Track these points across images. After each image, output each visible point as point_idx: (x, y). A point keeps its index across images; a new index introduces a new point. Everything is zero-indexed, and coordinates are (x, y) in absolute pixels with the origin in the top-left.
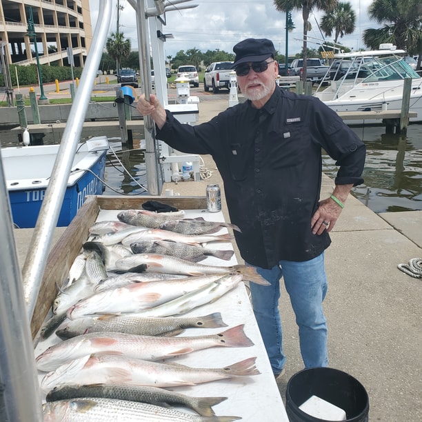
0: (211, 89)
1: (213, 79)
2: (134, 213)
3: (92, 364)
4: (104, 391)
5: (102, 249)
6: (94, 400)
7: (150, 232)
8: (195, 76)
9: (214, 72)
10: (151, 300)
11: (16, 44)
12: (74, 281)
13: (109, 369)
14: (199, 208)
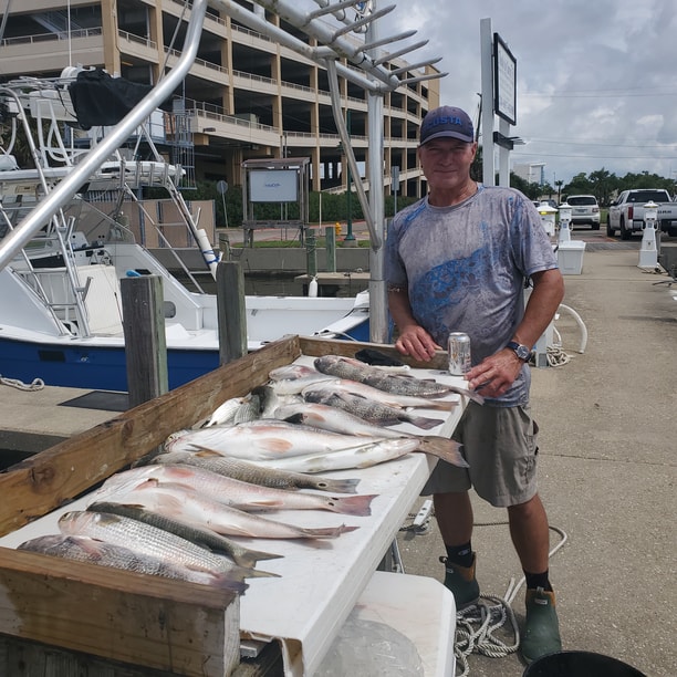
0: (618, 233)
1: (622, 216)
2: (335, 360)
3: (145, 487)
4: (142, 515)
5: (269, 395)
6: (119, 517)
7: (338, 382)
8: (594, 211)
9: (624, 206)
10: (277, 449)
11: (330, 165)
12: (215, 424)
13: (160, 495)
14: (439, 369)
